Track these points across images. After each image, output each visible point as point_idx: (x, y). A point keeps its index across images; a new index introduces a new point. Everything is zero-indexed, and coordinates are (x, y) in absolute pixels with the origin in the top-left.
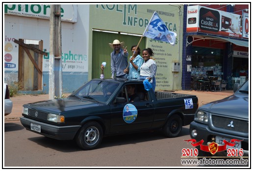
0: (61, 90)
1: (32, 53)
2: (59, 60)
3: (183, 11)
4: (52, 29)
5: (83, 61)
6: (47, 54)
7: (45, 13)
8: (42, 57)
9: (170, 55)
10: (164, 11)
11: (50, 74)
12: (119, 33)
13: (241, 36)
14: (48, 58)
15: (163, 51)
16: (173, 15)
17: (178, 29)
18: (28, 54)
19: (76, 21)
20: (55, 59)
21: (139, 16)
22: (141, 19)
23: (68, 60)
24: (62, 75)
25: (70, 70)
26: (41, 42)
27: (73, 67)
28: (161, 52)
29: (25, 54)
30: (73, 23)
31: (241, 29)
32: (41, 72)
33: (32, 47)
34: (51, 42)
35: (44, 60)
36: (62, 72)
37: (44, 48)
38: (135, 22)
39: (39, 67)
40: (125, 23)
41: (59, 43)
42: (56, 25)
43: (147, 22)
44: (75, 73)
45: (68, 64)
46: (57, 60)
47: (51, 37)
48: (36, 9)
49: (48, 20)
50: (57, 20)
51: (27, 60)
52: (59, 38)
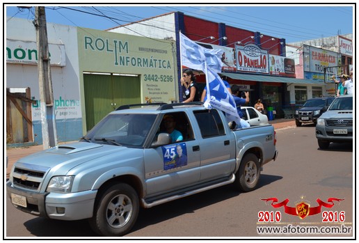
0: (56, 139)
1: (19, 102)
2: (51, 107)
3: (175, 47)
4: (41, 75)
5: (76, 106)
6: (36, 102)
7: (30, 58)
8: (30, 106)
9: (166, 93)
10: (157, 49)
11: (43, 123)
12: (112, 74)
13: (235, 69)
14: (37, 106)
15: (159, 89)
16: (166, 52)
17: (172, 66)
18: (15, 103)
19: (64, 64)
20: (47, 107)
21: (130, 55)
22: (133, 58)
23: (60, 107)
24: (56, 123)
25: (62, 117)
26: (28, 90)
27: (65, 114)
28: (158, 91)
29: (12, 104)
30: (62, 67)
31: (235, 62)
32: (30, 122)
33: (18, 95)
34: (41, 89)
35: (33, 109)
36: (56, 120)
37: (32, 96)
38: (127, 61)
39: (29, 117)
40: (117, 64)
41: (50, 90)
42: (45, 70)
43: (139, 61)
44: (68, 119)
45: (59, 111)
46: (49, 108)
47: (41, 83)
48: (20, 54)
49: (36, 65)
50: (45, 65)
51: (14, 111)
52: (50, 84)
